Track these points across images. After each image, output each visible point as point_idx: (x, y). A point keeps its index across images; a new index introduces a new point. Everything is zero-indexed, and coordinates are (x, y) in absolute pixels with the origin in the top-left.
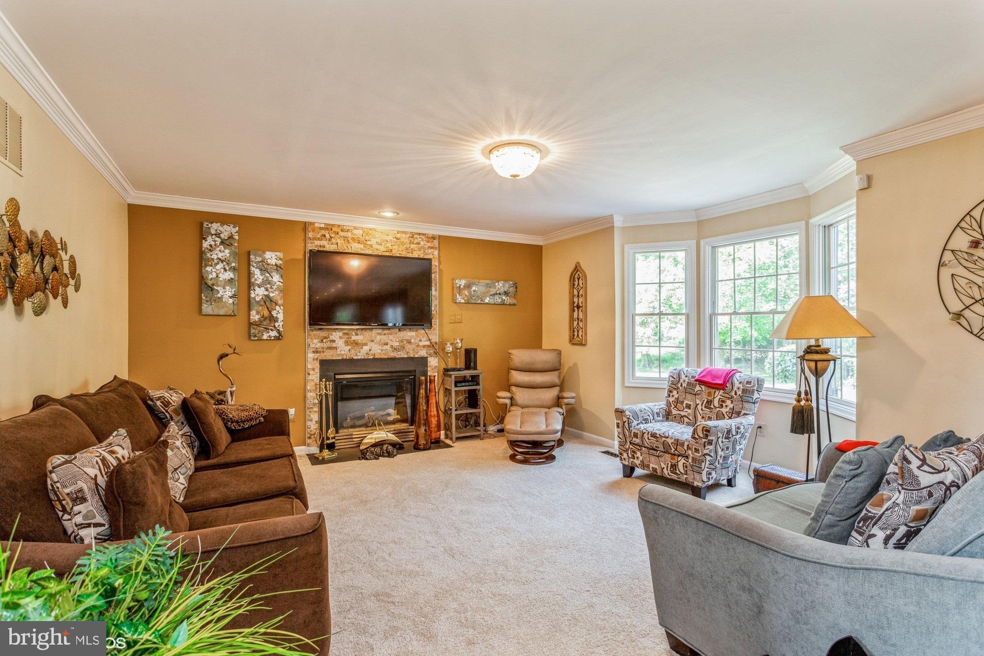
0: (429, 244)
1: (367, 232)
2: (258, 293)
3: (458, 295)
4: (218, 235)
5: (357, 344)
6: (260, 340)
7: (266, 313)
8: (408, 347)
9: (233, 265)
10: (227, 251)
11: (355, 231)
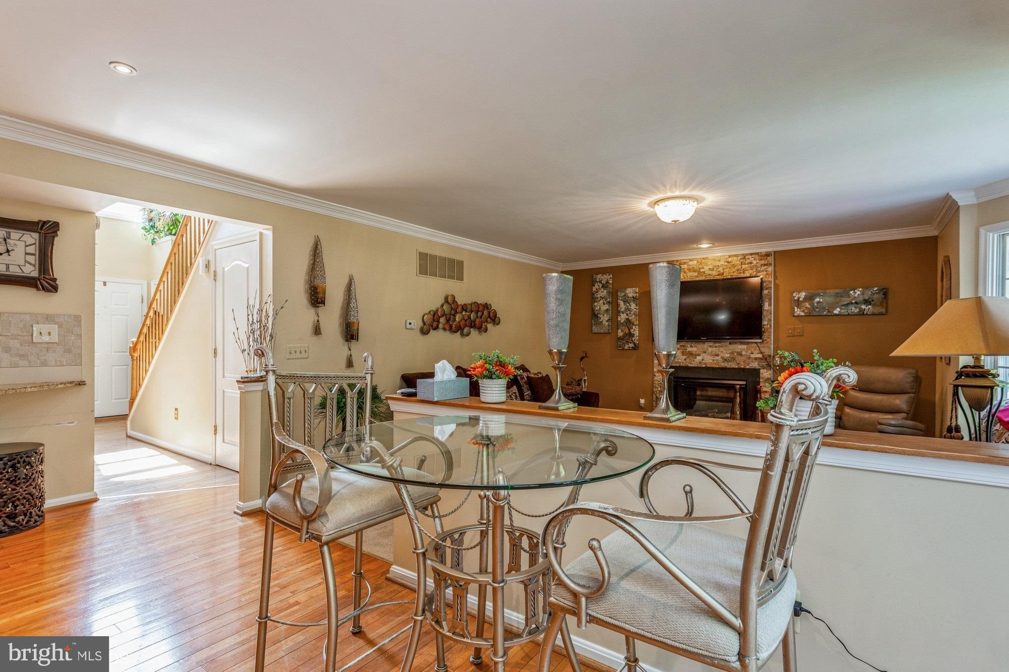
0: (763, 262)
1: (701, 262)
2: (622, 318)
3: (796, 308)
4: (600, 282)
5: (691, 354)
6: (623, 349)
7: (627, 331)
8: (739, 358)
9: (608, 300)
10: (605, 291)
11: (690, 263)
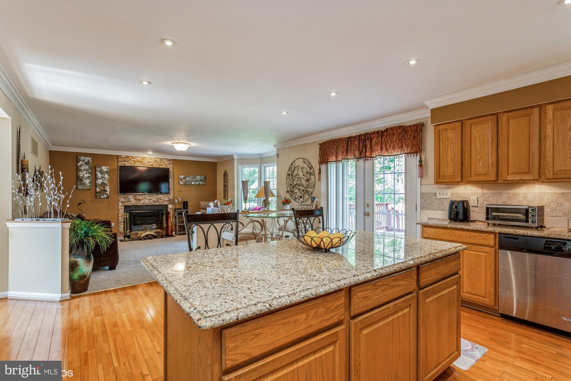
0: (169, 163)
1: (143, 158)
2: (100, 181)
3: (180, 181)
4: (84, 161)
5: (139, 200)
6: (100, 198)
7: (102, 188)
8: (160, 201)
9: (90, 171)
10: (87, 166)
11: (138, 158)
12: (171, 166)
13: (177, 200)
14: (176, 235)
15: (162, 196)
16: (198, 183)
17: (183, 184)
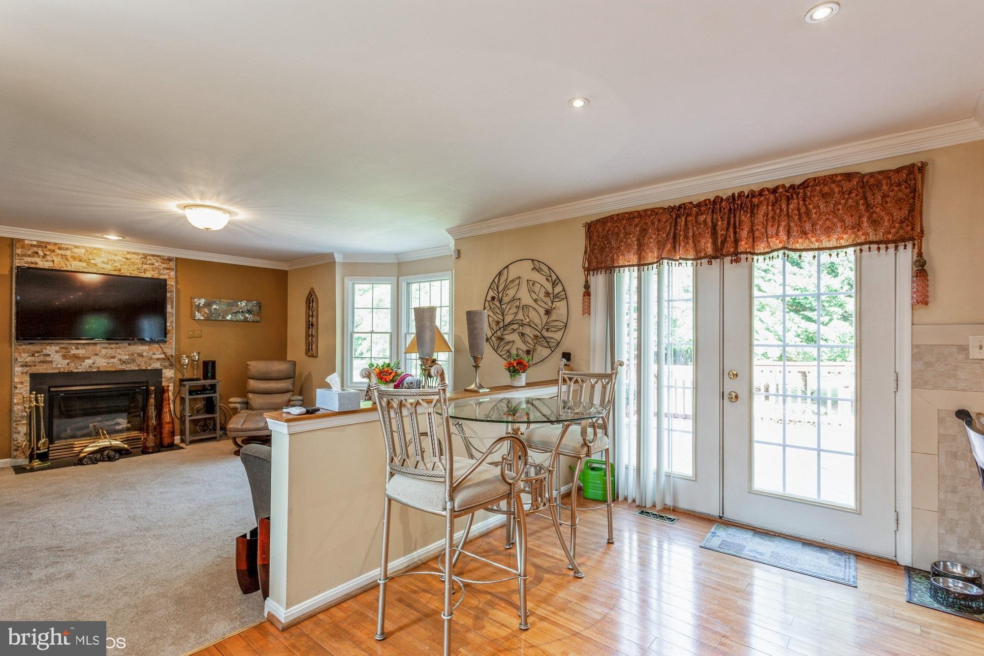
0: (165, 266)
1: (91, 251)
3: (197, 312)
5: (77, 357)
8: (139, 360)
11: (75, 250)
12: (173, 274)
13: (187, 357)
14: (183, 445)
15: (146, 348)
16: (241, 317)
17: (202, 318)
